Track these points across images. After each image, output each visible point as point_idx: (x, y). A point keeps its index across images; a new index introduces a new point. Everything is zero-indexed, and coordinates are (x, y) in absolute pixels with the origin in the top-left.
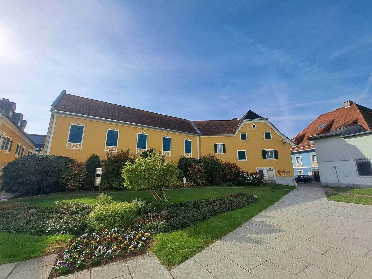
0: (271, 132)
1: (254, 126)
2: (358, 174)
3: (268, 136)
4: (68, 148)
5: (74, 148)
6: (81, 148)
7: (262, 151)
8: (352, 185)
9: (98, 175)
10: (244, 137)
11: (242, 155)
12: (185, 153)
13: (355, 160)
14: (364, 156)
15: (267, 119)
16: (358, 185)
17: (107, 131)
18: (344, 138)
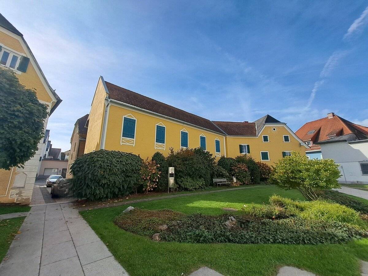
0: (289, 136)
1: (274, 129)
2: (362, 173)
3: (286, 139)
4: (123, 143)
5: (128, 144)
6: (134, 144)
7: (283, 152)
8: (357, 182)
9: (172, 175)
10: (266, 139)
11: (265, 156)
12: (216, 152)
13: (359, 162)
14: (366, 158)
15: (285, 124)
16: (362, 182)
17: (156, 126)
18: (349, 143)
